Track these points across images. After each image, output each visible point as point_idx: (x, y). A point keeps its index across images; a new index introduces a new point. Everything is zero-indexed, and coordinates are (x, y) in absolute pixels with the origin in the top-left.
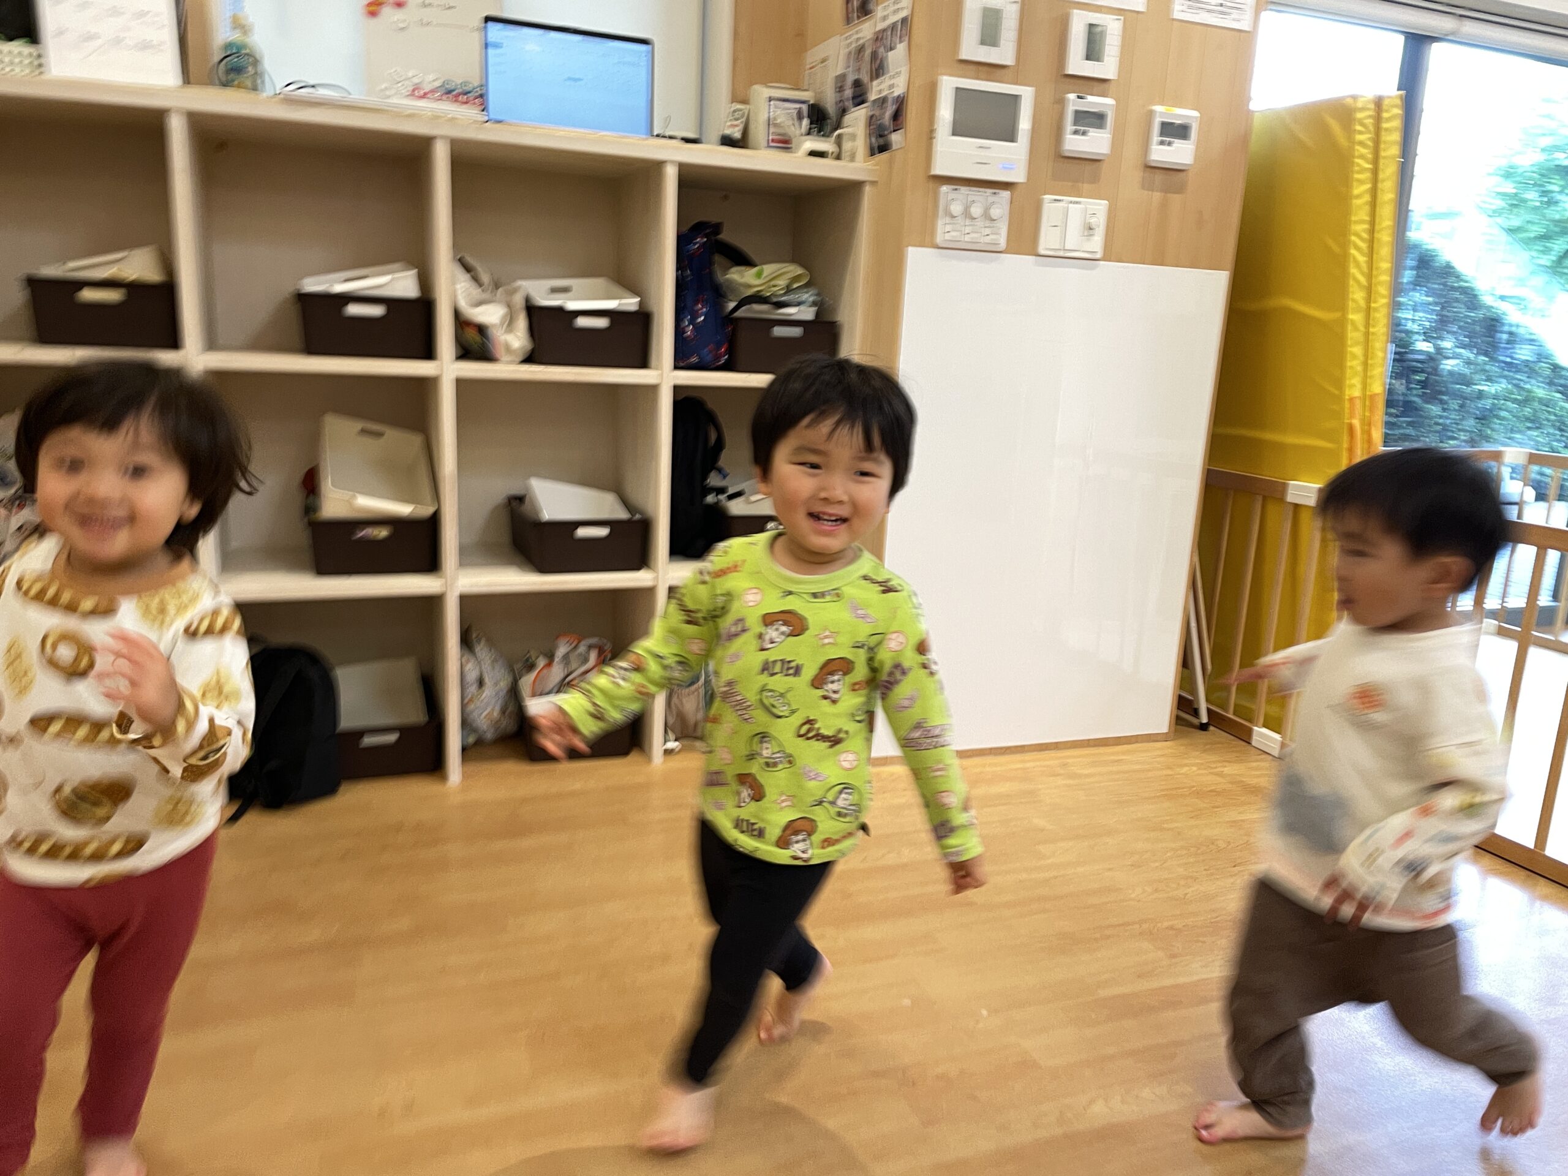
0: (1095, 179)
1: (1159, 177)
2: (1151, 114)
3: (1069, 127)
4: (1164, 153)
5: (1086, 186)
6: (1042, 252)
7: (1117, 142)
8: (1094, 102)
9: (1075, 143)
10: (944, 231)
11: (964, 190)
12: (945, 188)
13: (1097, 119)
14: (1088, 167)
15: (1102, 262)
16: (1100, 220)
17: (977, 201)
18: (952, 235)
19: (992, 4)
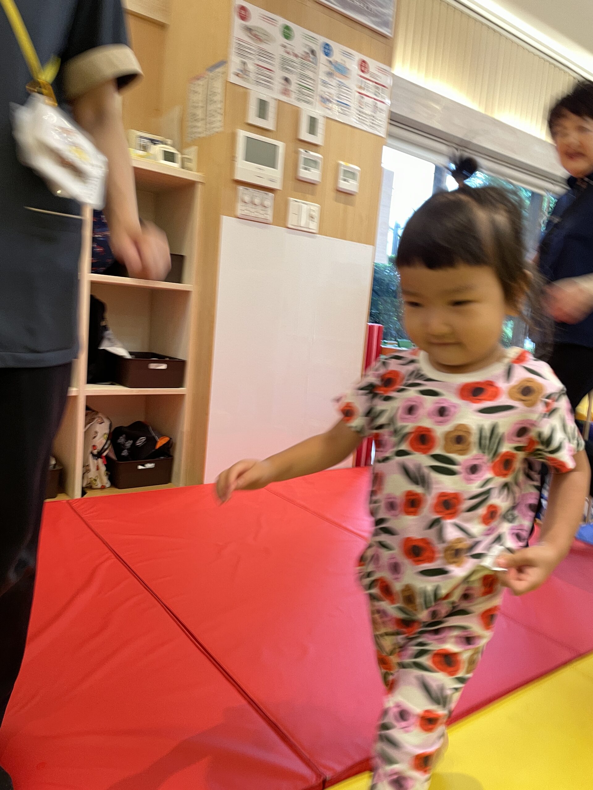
0: (313, 193)
1: (343, 196)
2: (338, 165)
3: (301, 165)
4: (344, 185)
5: (310, 196)
6: (290, 226)
7: (324, 175)
8: (313, 154)
9: (304, 174)
10: (241, 209)
11: (251, 190)
12: (241, 188)
13: (313, 163)
14: (310, 187)
15: (318, 235)
16: (316, 214)
17: (258, 196)
18: (246, 212)
19: (264, 98)
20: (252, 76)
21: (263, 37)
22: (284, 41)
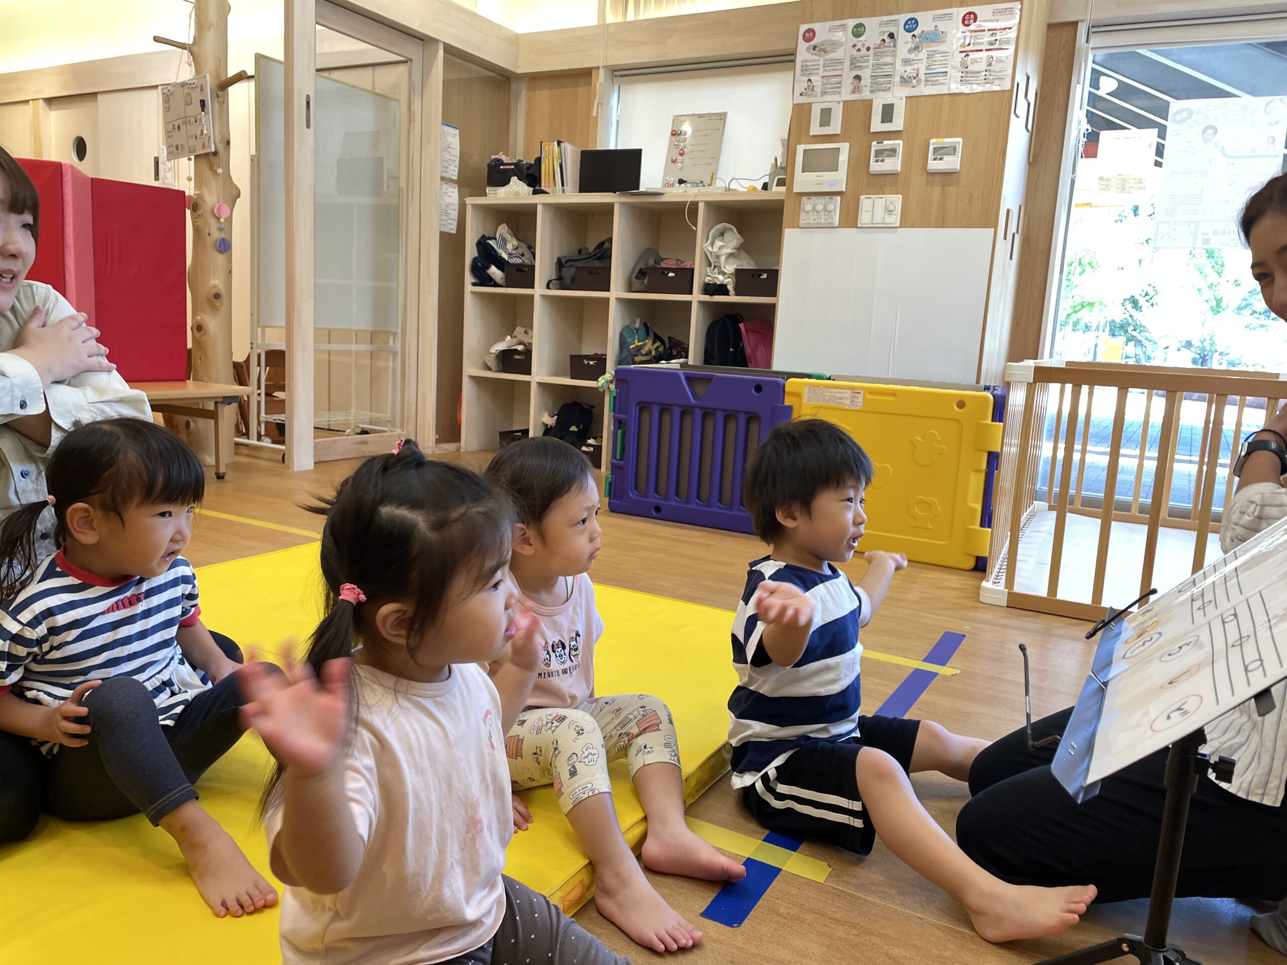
0: (893, 185)
1: (938, 179)
2: (929, 144)
3: (873, 159)
4: (934, 165)
5: (887, 189)
6: (861, 226)
7: (906, 163)
8: (888, 143)
9: (875, 167)
10: (803, 219)
11: (813, 198)
12: (804, 199)
13: (893, 152)
14: (888, 178)
15: (899, 229)
16: (897, 206)
17: (820, 203)
18: (807, 221)
19: (826, 105)
20: (818, 90)
21: (829, 48)
22: (855, 40)
